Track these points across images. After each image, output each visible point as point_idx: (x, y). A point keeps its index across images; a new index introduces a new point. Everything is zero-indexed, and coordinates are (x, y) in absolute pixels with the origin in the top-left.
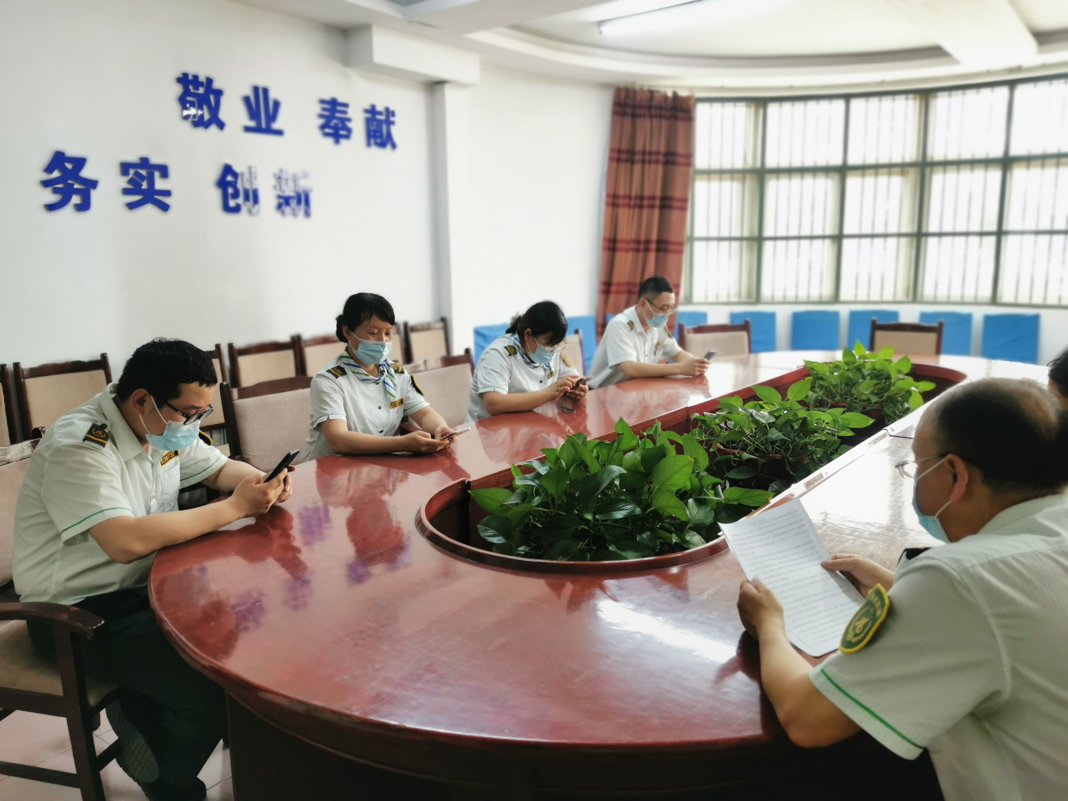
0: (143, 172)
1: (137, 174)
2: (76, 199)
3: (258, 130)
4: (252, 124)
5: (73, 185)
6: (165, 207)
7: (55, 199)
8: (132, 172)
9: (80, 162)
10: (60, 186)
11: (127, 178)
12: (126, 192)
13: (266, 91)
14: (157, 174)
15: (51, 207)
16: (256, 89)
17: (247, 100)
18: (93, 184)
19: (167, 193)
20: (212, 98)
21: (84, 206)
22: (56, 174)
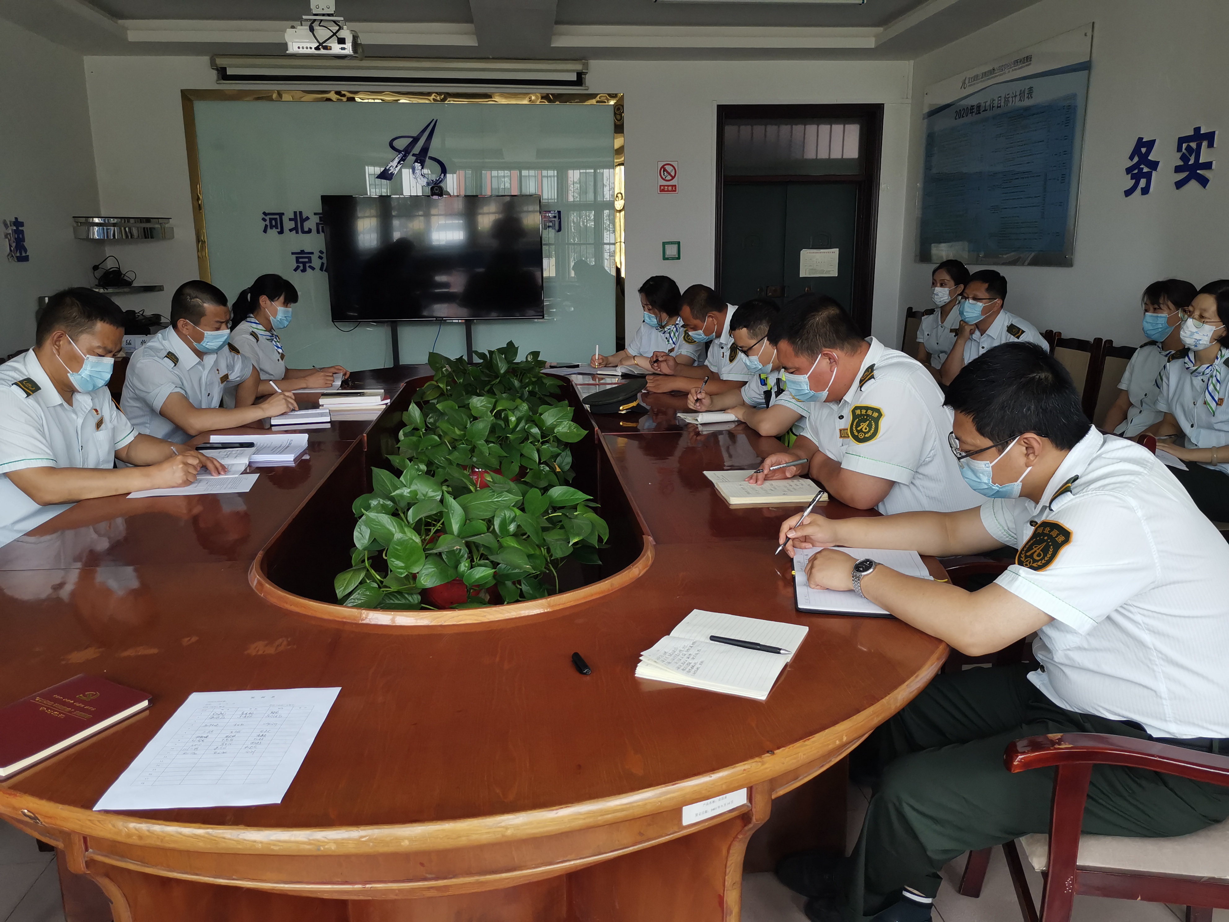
0: (1193, 145)
1: (1189, 148)
2: (1143, 183)
5: (1143, 168)
6: (1204, 182)
7: (1131, 183)
8: (1184, 146)
9: (1150, 144)
10: (1136, 171)
11: (1180, 154)
12: (1178, 169)
14: (1205, 144)
15: (1128, 193)
18: (1154, 165)
19: (1208, 166)
21: (1145, 191)
22: (1136, 159)
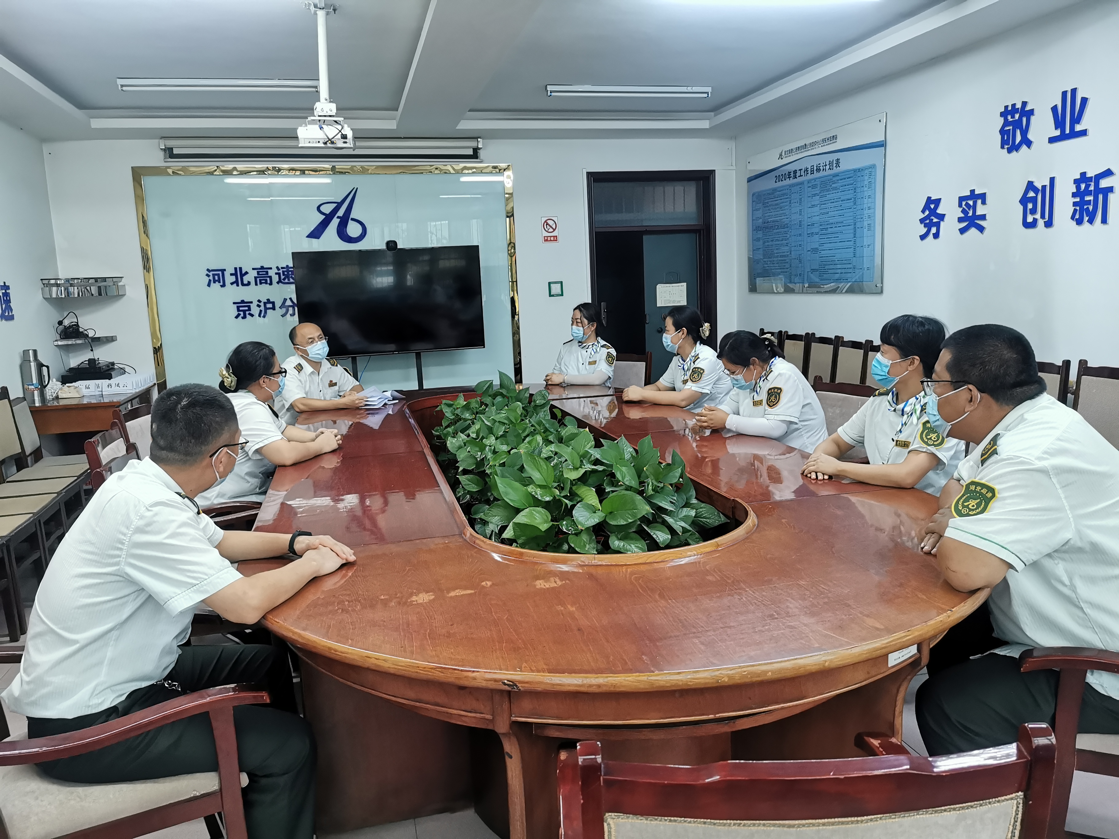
0: (971, 202)
1: (967, 205)
2: (934, 230)
3: (1063, 137)
4: (1058, 133)
5: (933, 219)
6: (981, 229)
7: (924, 230)
8: (964, 203)
9: (937, 202)
10: (928, 221)
11: (961, 209)
12: (960, 220)
13: (1074, 91)
14: (979, 202)
15: (923, 237)
16: (1064, 94)
17: (1054, 109)
18: (942, 217)
19: (983, 217)
20: (1024, 120)
21: (936, 236)
22: (927, 213)
